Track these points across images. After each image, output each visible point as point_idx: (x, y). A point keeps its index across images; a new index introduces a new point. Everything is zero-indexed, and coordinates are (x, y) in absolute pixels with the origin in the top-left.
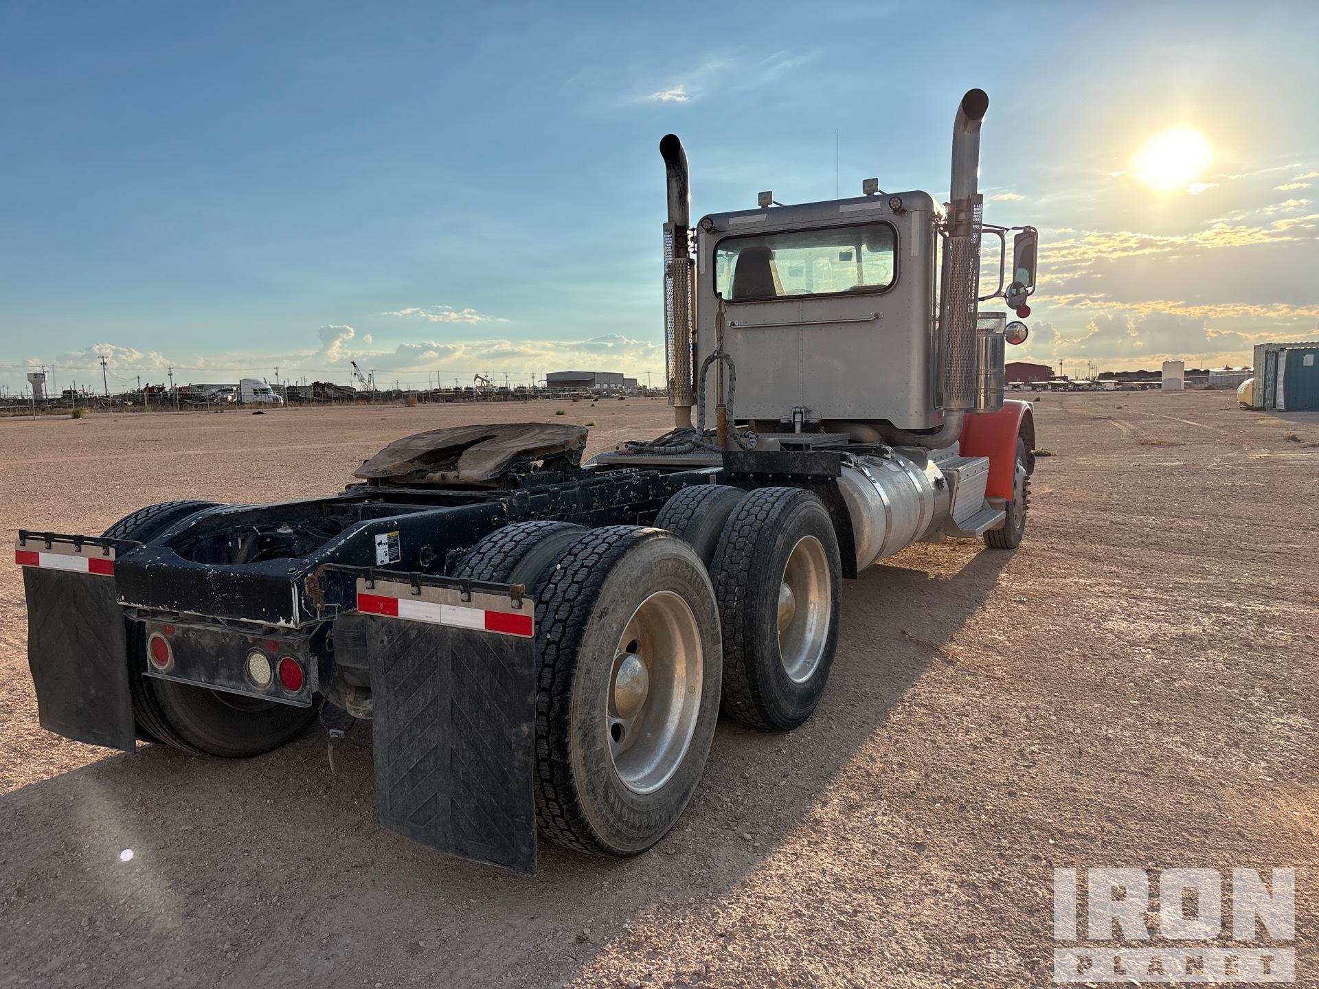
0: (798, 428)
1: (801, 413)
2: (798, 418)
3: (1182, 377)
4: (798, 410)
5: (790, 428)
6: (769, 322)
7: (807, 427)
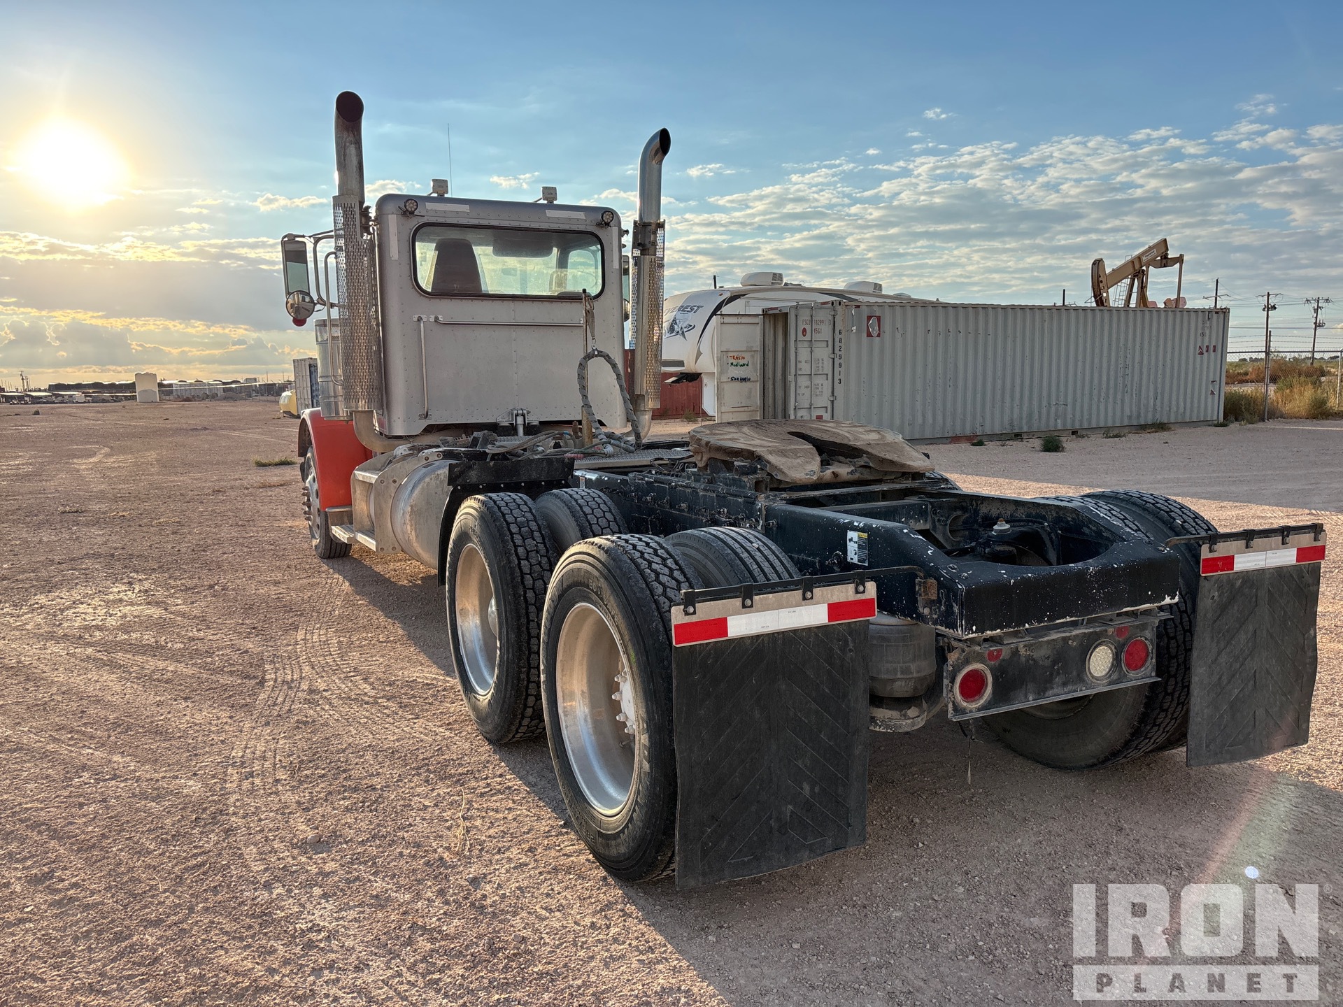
0: (521, 430)
1: (523, 415)
2: (520, 420)
3: (156, 389)
4: (520, 412)
5: (511, 430)
6: (478, 319)
7: (530, 430)
